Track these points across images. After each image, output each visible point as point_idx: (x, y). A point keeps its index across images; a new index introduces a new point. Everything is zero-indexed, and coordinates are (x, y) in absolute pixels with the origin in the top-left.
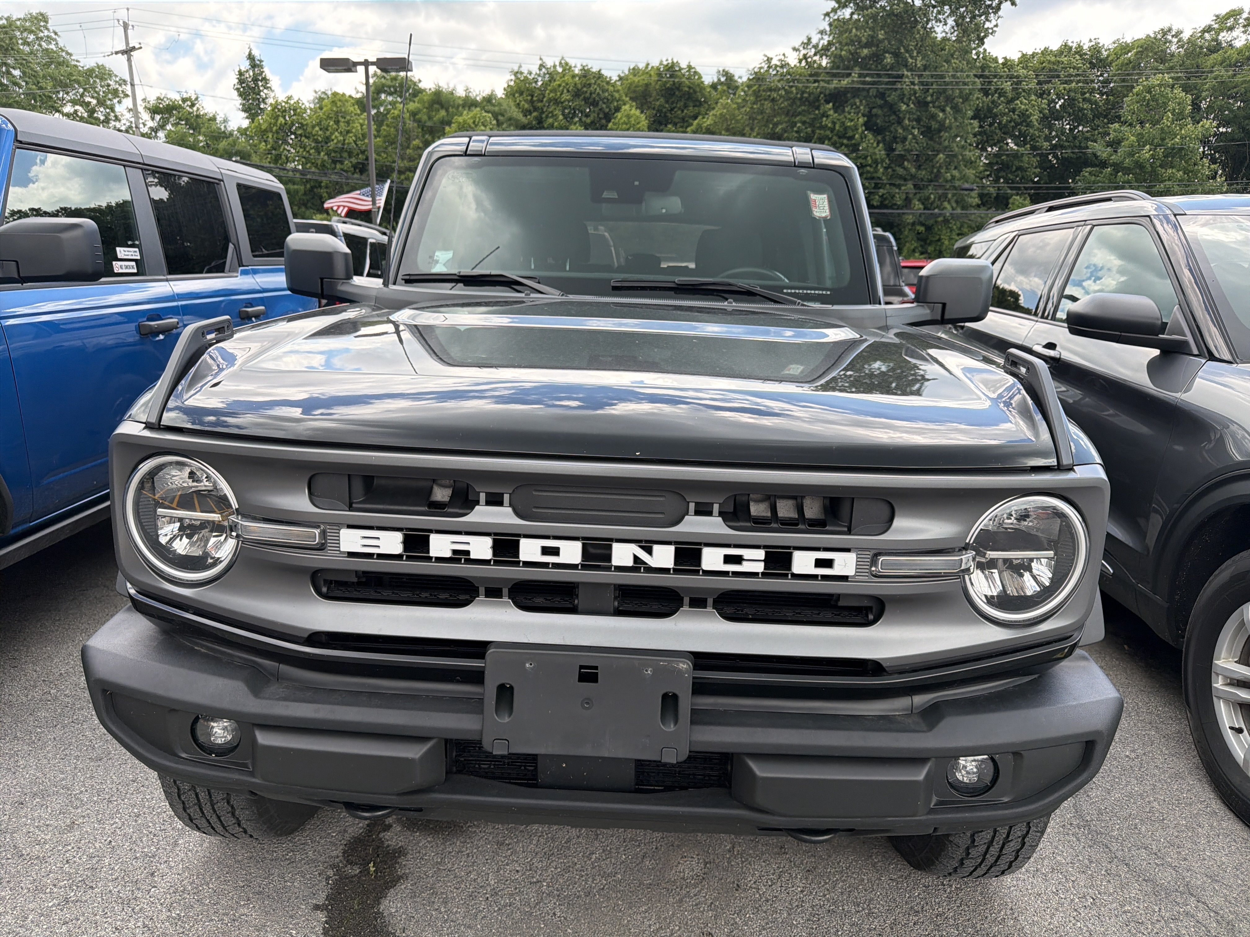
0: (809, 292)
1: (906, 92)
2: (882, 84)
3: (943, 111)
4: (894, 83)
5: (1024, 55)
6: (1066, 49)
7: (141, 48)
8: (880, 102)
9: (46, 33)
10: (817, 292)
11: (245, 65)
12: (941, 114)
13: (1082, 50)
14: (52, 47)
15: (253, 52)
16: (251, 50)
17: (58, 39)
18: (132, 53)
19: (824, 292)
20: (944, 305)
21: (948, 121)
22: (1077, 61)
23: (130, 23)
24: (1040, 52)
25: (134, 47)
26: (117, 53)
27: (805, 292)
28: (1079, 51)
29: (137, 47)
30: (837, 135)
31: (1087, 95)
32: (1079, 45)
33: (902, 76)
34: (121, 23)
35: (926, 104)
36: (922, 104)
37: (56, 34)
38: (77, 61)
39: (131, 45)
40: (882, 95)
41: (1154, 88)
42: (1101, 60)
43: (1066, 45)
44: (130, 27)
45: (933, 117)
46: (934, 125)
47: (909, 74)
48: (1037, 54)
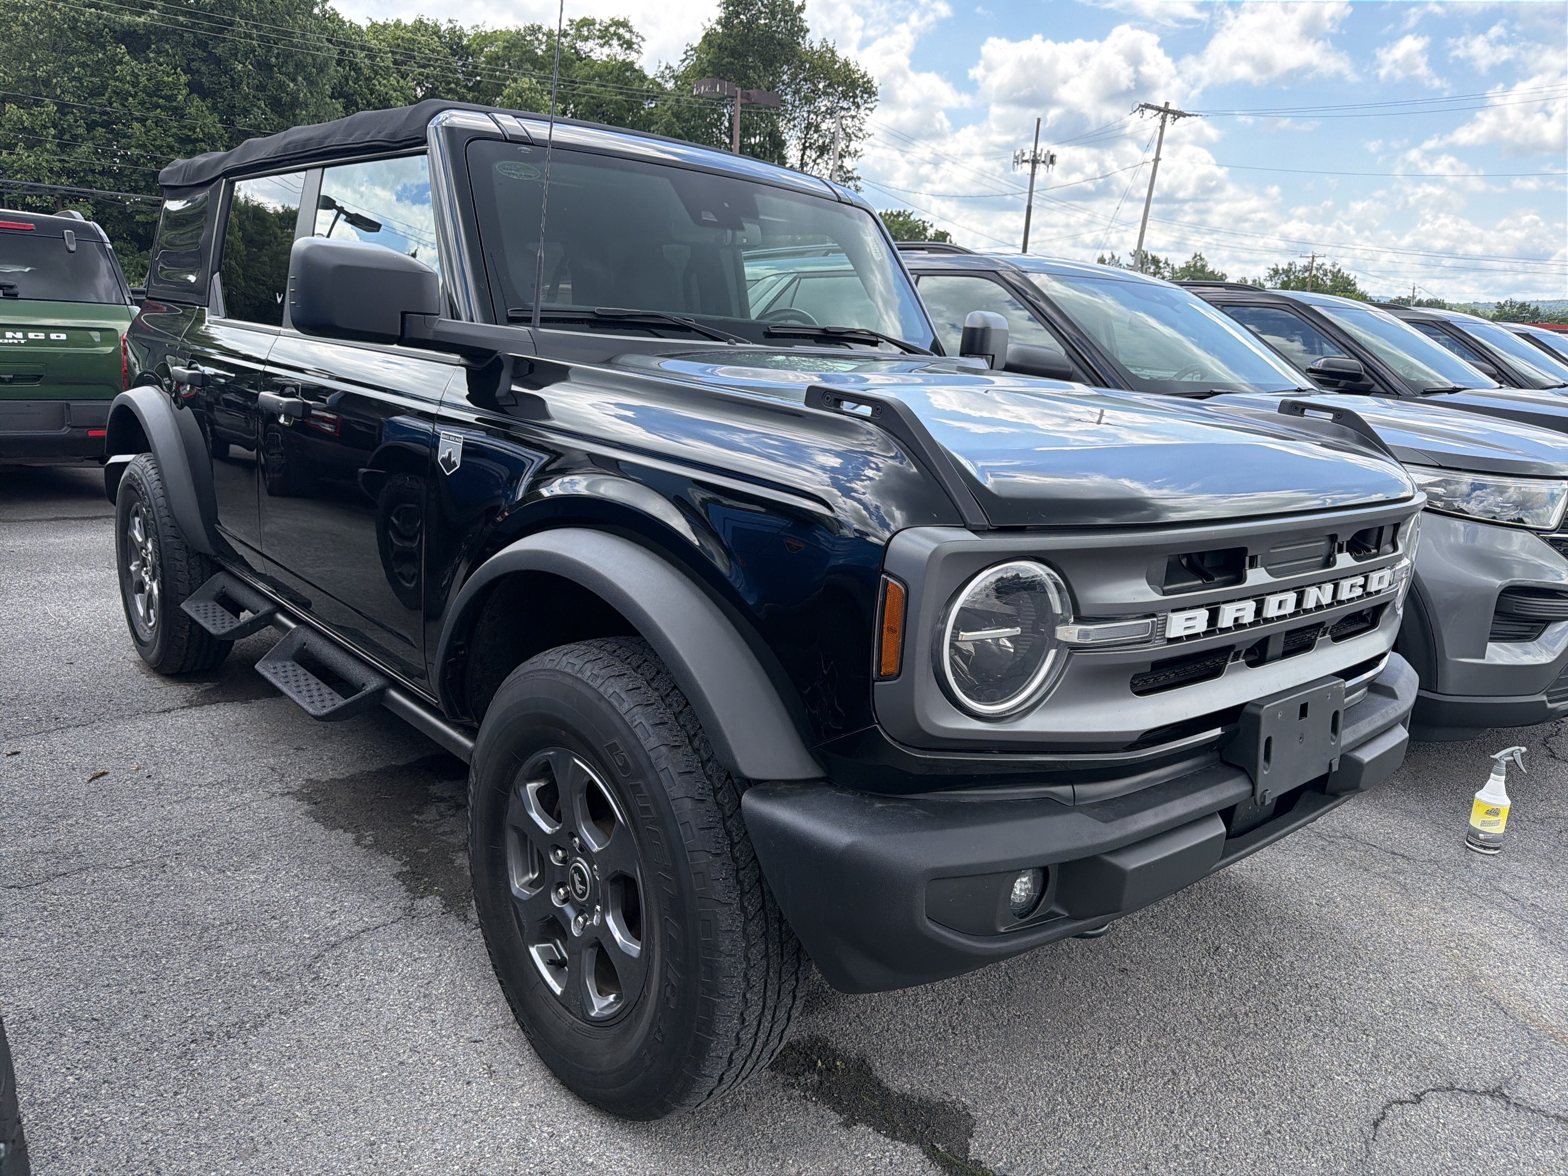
1: (240, 46)
2: (200, 29)
3: (294, 80)
4: (221, 31)
5: (374, 25)
6: (420, 26)
8: (201, 53)
12: (292, 85)
13: (439, 30)
21: (302, 95)
22: (435, 42)
24: (392, 24)
28: (436, 31)
30: (144, 91)
31: (453, 85)
32: (436, 25)
33: (231, 24)
35: (270, 67)
36: (263, 66)
40: (202, 44)
41: (524, 92)
42: (463, 47)
43: (421, 22)
45: (282, 86)
46: (285, 98)
47: (242, 22)
48: (390, 26)
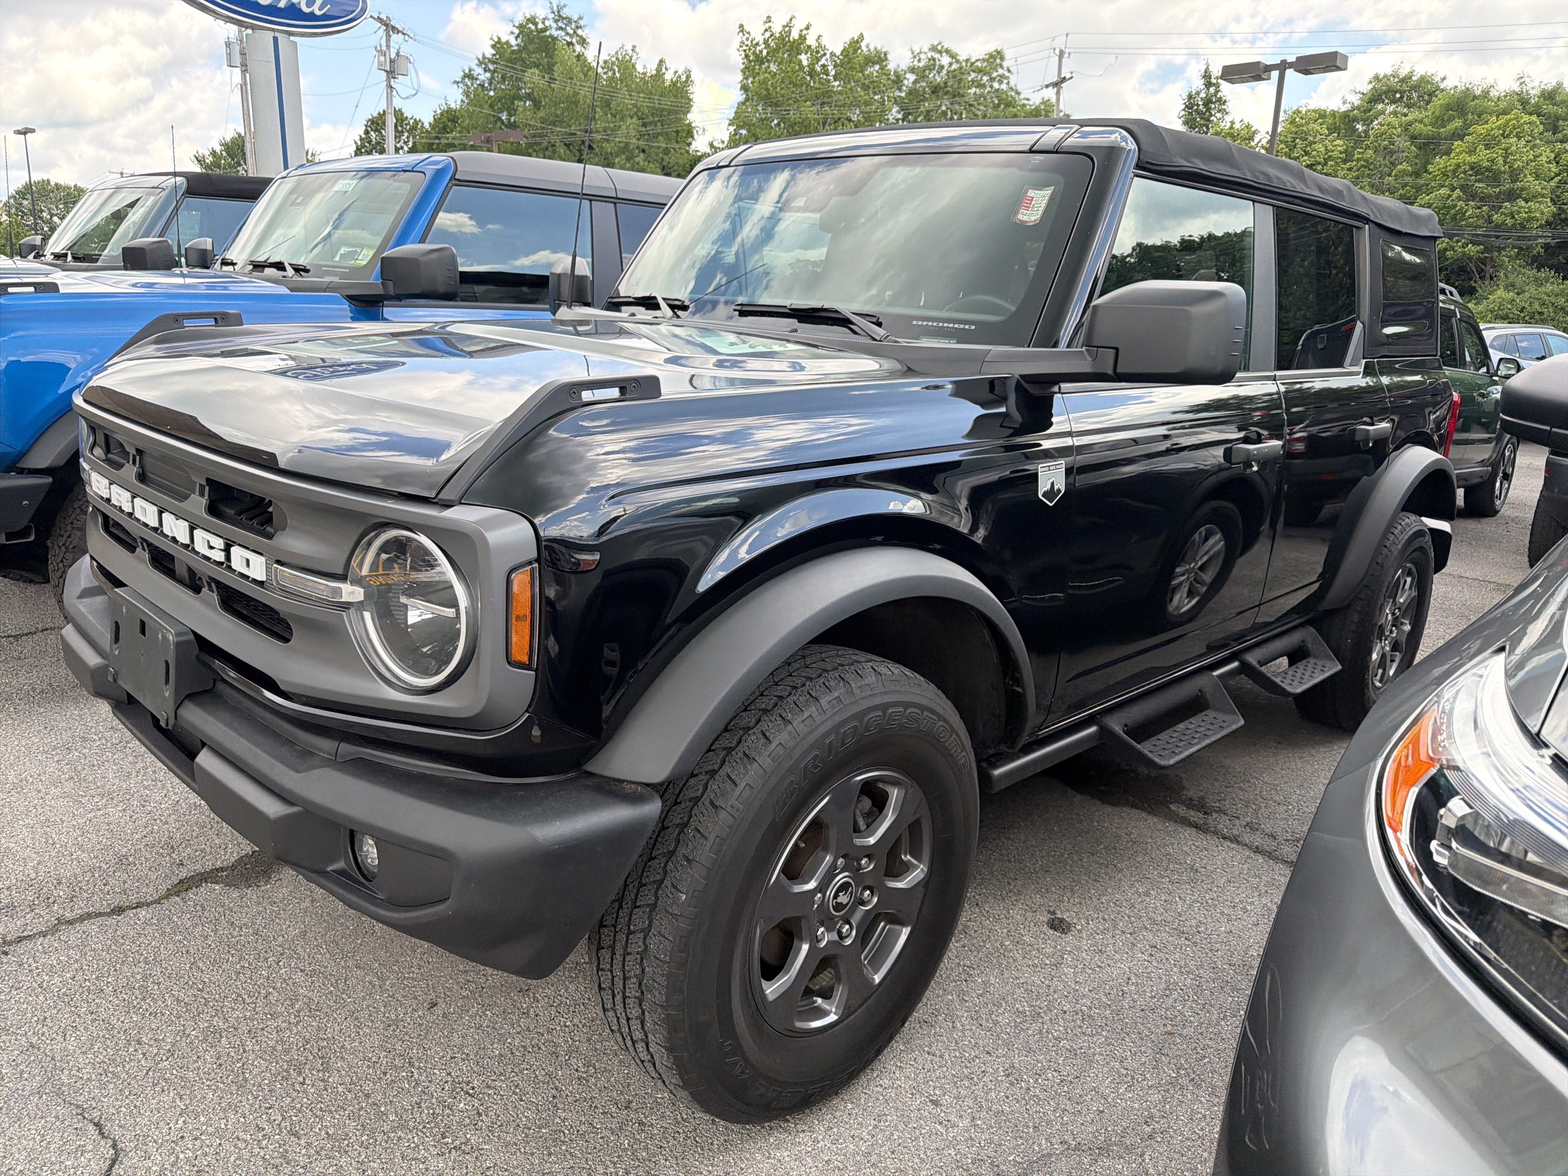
0: (946, 325)
7: (1071, 78)
9: (1000, 71)
10: (956, 326)
11: (1198, 84)
14: (1004, 87)
15: (1211, 68)
16: (1207, 68)
17: (1011, 76)
18: (1062, 85)
19: (967, 327)
20: (1117, 349)
23: (1067, 51)
25: (1065, 78)
26: (1047, 86)
27: (941, 324)
29: (1067, 77)
34: (1057, 52)
37: (1009, 71)
38: (1028, 99)
39: (1062, 76)
44: (1066, 55)
